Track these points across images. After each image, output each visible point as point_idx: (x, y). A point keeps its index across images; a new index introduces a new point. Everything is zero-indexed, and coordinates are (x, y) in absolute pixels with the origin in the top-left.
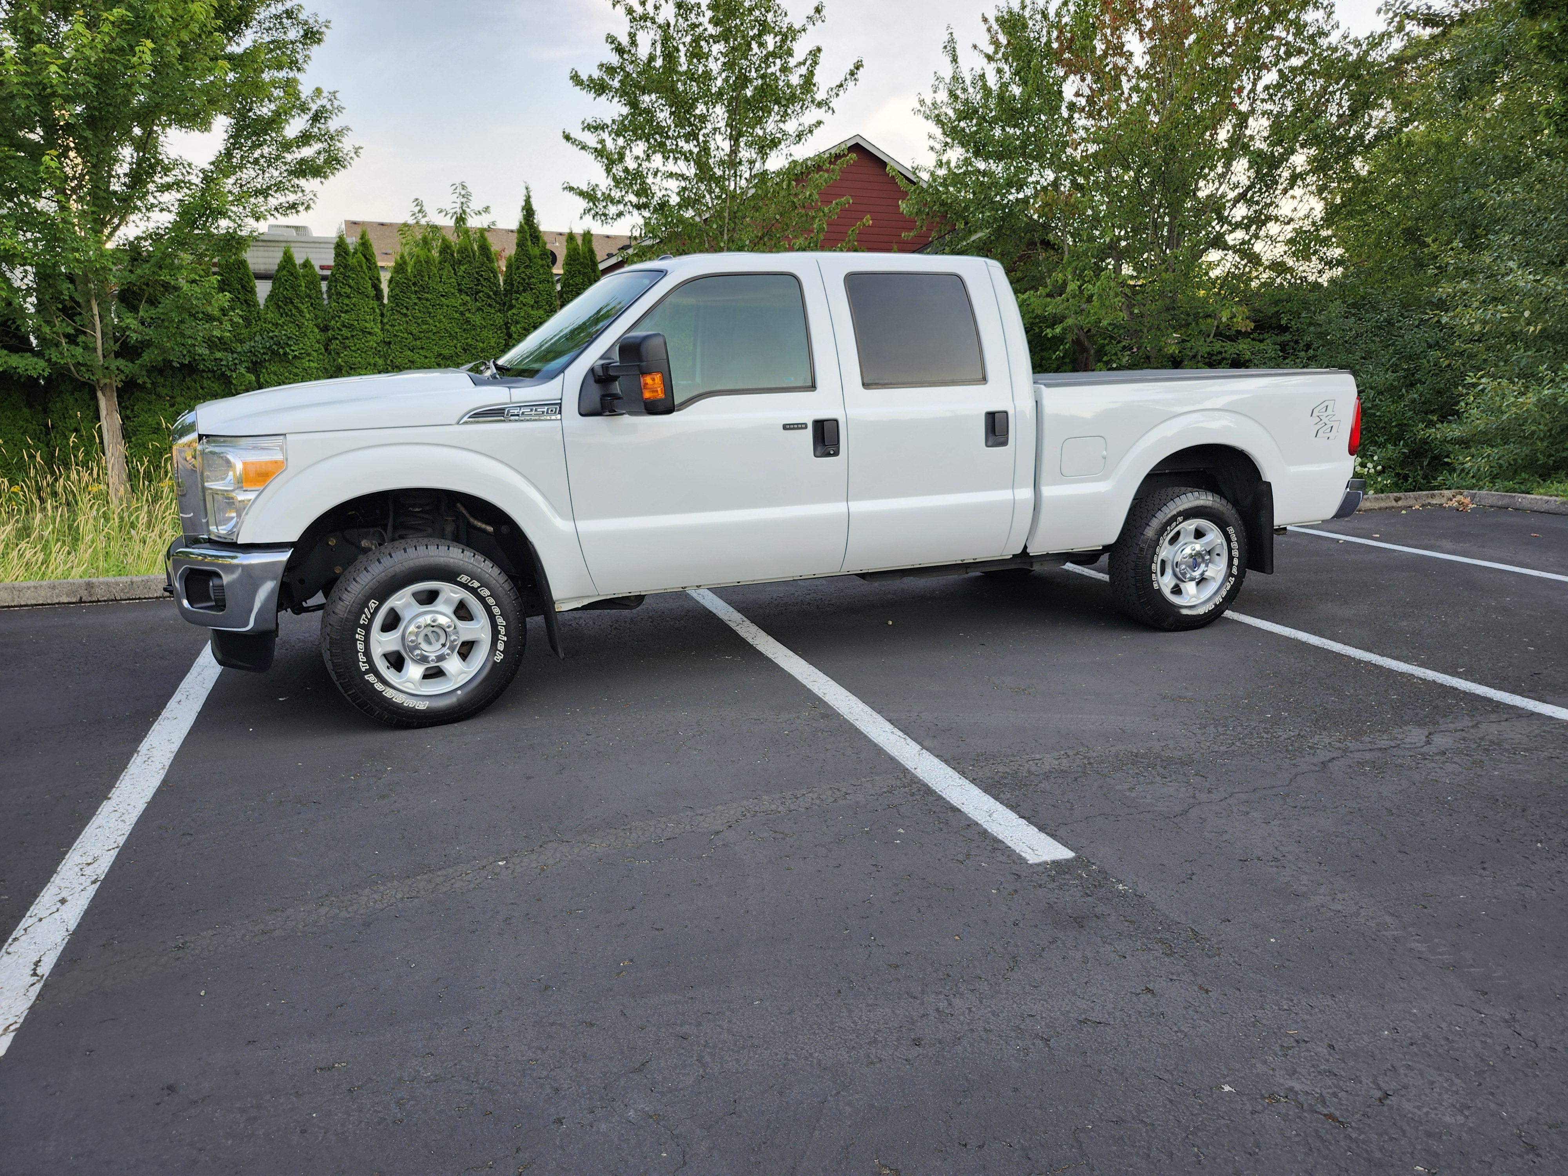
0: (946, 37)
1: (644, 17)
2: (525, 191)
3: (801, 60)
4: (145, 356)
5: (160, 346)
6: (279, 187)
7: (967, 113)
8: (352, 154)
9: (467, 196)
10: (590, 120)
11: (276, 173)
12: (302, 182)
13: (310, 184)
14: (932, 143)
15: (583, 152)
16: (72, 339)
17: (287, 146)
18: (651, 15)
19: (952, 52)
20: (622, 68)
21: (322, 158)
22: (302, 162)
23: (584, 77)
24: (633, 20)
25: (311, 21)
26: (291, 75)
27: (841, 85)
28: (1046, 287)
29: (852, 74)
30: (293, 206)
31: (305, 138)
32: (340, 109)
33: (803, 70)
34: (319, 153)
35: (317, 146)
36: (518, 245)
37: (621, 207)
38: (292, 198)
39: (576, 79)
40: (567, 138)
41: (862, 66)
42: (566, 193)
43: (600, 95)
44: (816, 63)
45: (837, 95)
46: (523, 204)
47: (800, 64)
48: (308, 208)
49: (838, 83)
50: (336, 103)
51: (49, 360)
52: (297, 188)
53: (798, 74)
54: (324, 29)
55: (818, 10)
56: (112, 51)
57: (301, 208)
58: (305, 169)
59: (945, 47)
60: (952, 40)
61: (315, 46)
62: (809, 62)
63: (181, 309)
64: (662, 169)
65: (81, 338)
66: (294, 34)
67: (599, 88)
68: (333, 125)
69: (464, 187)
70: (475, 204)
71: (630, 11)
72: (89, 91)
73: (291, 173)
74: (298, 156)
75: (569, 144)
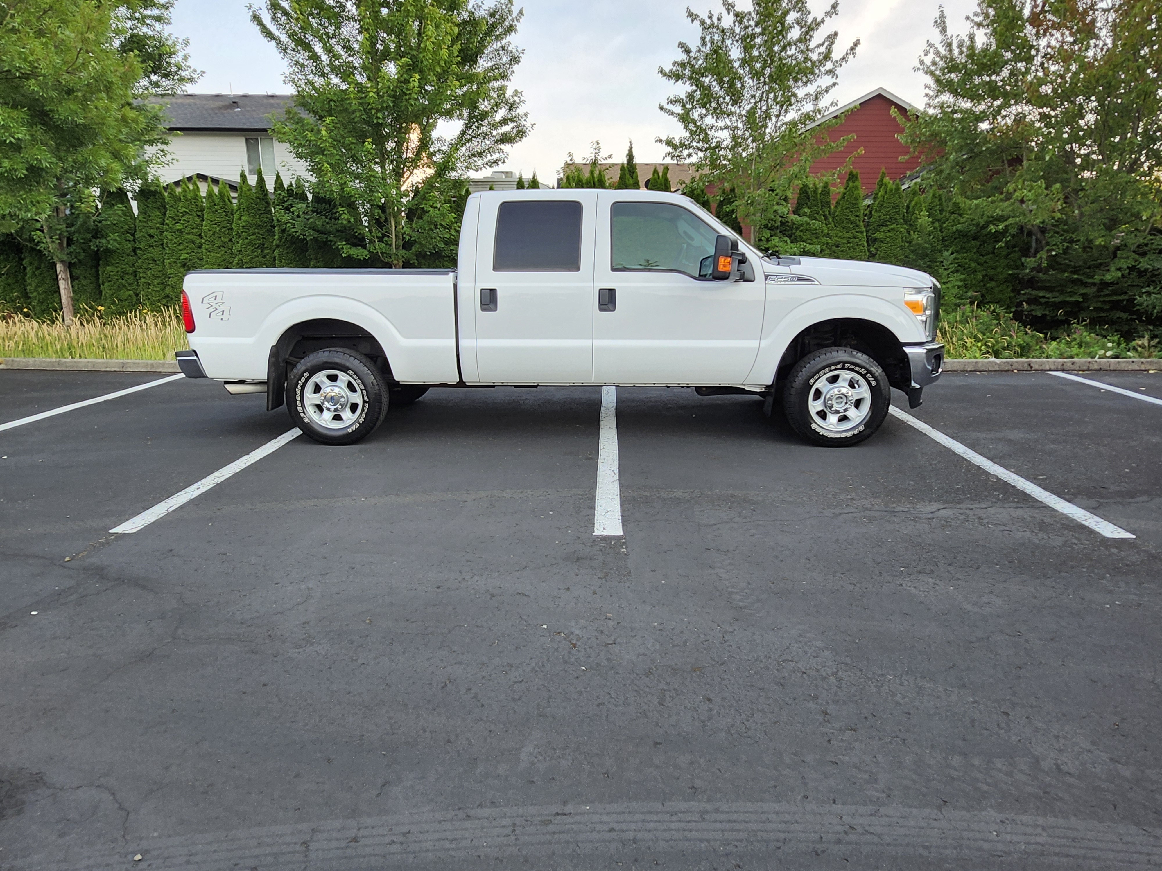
0: (937, 14)
1: (712, 26)
2: (629, 145)
3: (821, 42)
4: (413, 249)
5: (420, 244)
6: (489, 150)
7: (953, 68)
8: (530, 128)
9: (598, 149)
10: (672, 97)
11: (488, 142)
12: (502, 146)
13: (506, 147)
14: (927, 91)
15: (671, 116)
16: (381, 240)
17: (495, 126)
18: (716, 24)
19: (941, 24)
20: (689, 63)
21: (515, 131)
22: (504, 135)
23: (667, 71)
24: (705, 28)
25: (514, 51)
26: (503, 83)
27: (844, 58)
28: (1002, 193)
29: (852, 49)
30: (496, 162)
31: (504, 121)
32: (523, 102)
33: (823, 49)
34: (513, 128)
35: (511, 125)
36: (620, 178)
37: (691, 150)
38: (495, 156)
39: (662, 72)
40: (661, 108)
41: (859, 43)
42: (657, 143)
43: (677, 81)
44: (832, 43)
45: (841, 65)
46: (627, 152)
47: (819, 46)
48: (504, 162)
49: (841, 57)
50: (522, 98)
51: (369, 251)
52: (500, 151)
53: (817, 53)
54: (521, 55)
55: (834, 7)
56: (401, 82)
57: (500, 163)
58: (505, 139)
59: (936, 22)
60: (942, 16)
61: (516, 65)
62: (826, 44)
63: (430, 223)
64: (716, 125)
65: (386, 239)
66: (505, 59)
67: (677, 77)
68: (521, 110)
69: (598, 143)
70: (603, 154)
71: (703, 23)
72: (389, 106)
73: (497, 142)
74: (500, 131)
75: (662, 112)
